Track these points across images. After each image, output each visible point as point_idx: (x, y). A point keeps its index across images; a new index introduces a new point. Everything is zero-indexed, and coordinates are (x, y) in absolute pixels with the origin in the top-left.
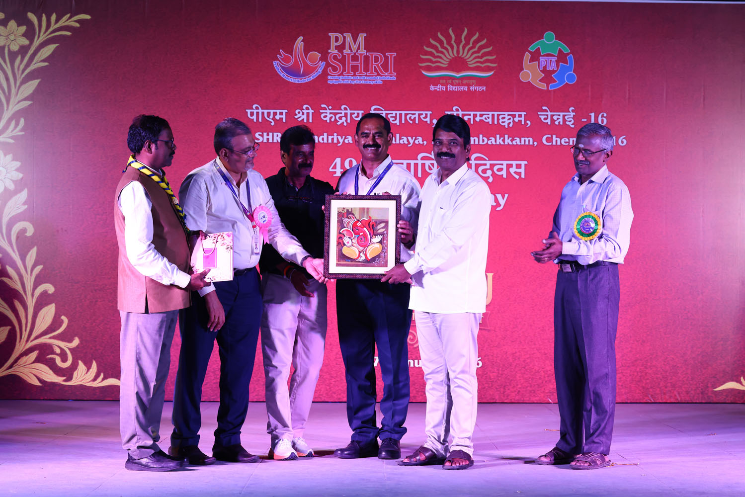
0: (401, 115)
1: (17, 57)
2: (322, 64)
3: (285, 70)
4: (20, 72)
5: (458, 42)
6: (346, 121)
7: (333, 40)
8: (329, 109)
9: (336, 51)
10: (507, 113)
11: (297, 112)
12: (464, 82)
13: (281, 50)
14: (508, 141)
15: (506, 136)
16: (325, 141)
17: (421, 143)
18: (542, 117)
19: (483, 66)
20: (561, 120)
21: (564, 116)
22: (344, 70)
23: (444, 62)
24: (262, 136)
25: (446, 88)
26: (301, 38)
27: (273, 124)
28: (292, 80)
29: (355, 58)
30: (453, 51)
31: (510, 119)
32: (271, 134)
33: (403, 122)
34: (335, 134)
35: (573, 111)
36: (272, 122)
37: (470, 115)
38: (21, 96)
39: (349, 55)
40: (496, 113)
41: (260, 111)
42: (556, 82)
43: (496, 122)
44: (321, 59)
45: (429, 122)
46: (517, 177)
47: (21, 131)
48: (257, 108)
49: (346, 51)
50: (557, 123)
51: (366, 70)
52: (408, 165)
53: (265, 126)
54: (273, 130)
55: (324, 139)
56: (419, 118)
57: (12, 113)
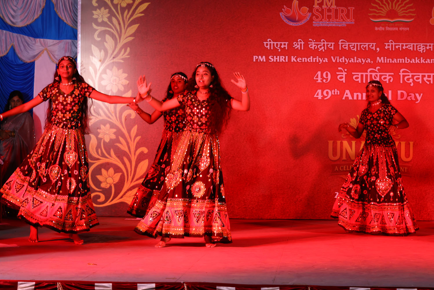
0: (357, 45)
1: (125, 11)
2: (309, 14)
4: (127, 20)
5: (392, 1)
6: (324, 49)
8: (314, 42)
9: (318, 7)
10: (422, 44)
11: (294, 43)
12: (396, 25)
13: (284, 6)
14: (422, 61)
15: (422, 58)
16: (311, 61)
17: (370, 62)
19: (407, 15)
22: (323, 18)
24: (273, 58)
25: (385, 29)
27: (279, 51)
29: (329, 10)
30: (389, 6)
31: (424, 48)
32: (278, 57)
33: (359, 49)
34: (317, 57)
36: (279, 50)
37: (399, 45)
38: (128, 34)
39: (325, 8)
40: (415, 44)
41: (272, 43)
43: (415, 50)
44: (309, 11)
45: (374, 50)
46: (428, 83)
48: (270, 41)
49: (324, 6)
51: (336, 18)
52: (362, 76)
53: (275, 52)
54: (280, 54)
55: (311, 59)
56: (369, 47)
57: (122, 44)
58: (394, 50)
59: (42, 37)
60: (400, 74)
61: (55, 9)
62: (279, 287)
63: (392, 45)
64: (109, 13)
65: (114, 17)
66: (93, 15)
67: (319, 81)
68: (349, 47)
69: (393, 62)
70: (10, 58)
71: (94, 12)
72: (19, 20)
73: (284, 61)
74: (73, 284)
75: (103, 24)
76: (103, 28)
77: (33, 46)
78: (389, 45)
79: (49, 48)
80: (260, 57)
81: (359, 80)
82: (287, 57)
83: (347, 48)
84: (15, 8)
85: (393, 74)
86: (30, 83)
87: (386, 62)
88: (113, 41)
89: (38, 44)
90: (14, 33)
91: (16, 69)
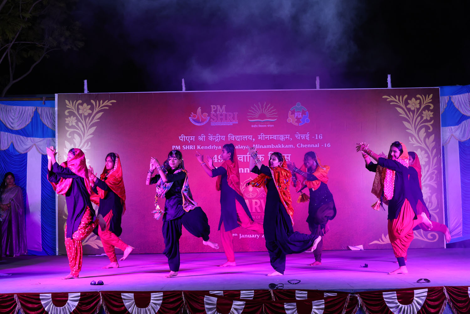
0: (240, 137)
1: (87, 118)
2: (208, 118)
3: (194, 120)
4: (89, 124)
5: (262, 108)
6: (219, 140)
7: (212, 108)
8: (212, 136)
9: (214, 113)
10: (282, 135)
11: (199, 137)
12: (265, 123)
13: (192, 113)
15: (282, 145)
16: (210, 148)
18: (297, 137)
19: (272, 117)
20: (304, 137)
21: (305, 136)
22: (217, 120)
23: (257, 116)
24: (185, 147)
25: (258, 126)
26: (200, 108)
27: (189, 142)
28: (197, 124)
29: (221, 115)
30: (260, 111)
31: (283, 138)
32: (189, 146)
33: (241, 140)
34: (214, 145)
35: (309, 134)
37: (268, 136)
38: (89, 133)
39: (219, 114)
40: (278, 136)
41: (184, 137)
42: (301, 122)
43: (278, 139)
45: (251, 140)
47: (89, 147)
48: (183, 136)
49: (218, 112)
50: (302, 139)
52: (244, 157)
53: (186, 143)
54: (190, 144)
55: (210, 147)
56: (247, 138)
57: (86, 140)
58: (264, 139)
59: (32, 136)
60: (268, 155)
61: (41, 118)
62: (162, 293)
63: (263, 137)
64: (76, 119)
65: (79, 122)
66: (66, 121)
67: (216, 161)
68: (235, 139)
69: (264, 147)
70: (11, 151)
71: (66, 119)
72: (17, 125)
73: (192, 149)
74: (25, 295)
75: (73, 127)
76: (72, 130)
77: (26, 142)
78: (261, 137)
79: (36, 144)
80: (177, 146)
81: (242, 160)
82: (194, 146)
83: (233, 139)
84: (13, 118)
85: (264, 155)
86: (24, 167)
87: (259, 148)
88: (79, 138)
89: (29, 141)
90: (12, 133)
91: (15, 158)
